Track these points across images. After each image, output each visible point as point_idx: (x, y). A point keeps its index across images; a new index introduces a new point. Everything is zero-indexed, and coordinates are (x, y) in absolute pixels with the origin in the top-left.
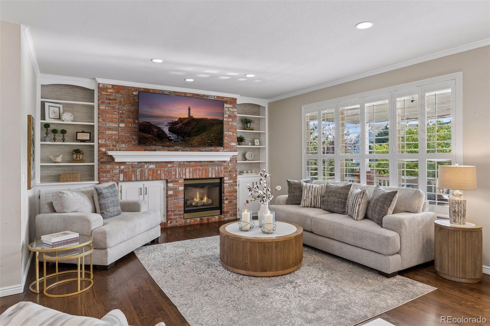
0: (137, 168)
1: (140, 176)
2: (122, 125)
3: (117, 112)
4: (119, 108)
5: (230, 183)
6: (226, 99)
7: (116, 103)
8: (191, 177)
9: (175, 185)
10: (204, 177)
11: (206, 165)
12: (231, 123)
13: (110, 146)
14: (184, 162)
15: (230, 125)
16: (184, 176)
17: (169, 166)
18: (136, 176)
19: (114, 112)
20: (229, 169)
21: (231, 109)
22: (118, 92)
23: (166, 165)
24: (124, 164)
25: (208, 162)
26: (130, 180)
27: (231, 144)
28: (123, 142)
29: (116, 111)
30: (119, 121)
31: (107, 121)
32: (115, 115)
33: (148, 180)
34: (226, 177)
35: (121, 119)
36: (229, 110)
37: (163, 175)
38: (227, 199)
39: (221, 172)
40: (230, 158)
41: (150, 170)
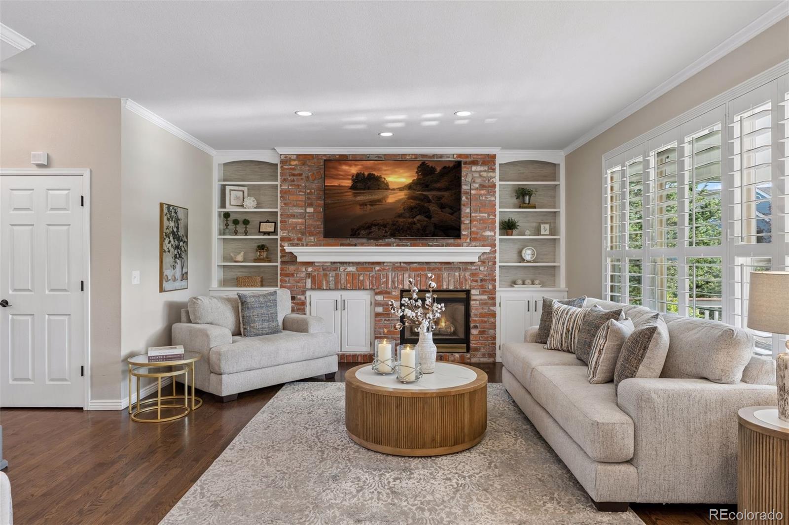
0: (330, 271)
1: (334, 282)
2: (310, 210)
3: (303, 192)
4: (306, 186)
5: (481, 300)
6: (475, 156)
7: (302, 179)
9: (385, 298)
11: (438, 268)
12: (484, 198)
13: (294, 239)
14: (400, 263)
15: (482, 200)
16: (400, 285)
17: (377, 268)
18: (328, 282)
19: (299, 192)
20: (481, 276)
21: (484, 174)
22: (304, 164)
23: (373, 268)
24: (312, 265)
25: (441, 263)
26: (320, 288)
27: (483, 233)
28: (311, 234)
29: (302, 190)
30: (306, 204)
31: (291, 205)
32: (301, 196)
33: (345, 289)
34: (474, 289)
35: (309, 202)
36: (480, 176)
37: (367, 282)
38: (476, 327)
39: (466, 280)
40: (479, 257)
41: (348, 274)
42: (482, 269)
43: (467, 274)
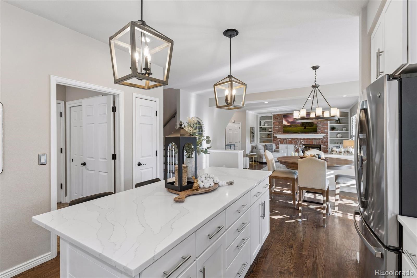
0: (285, 140)
2: (280, 126)
5: (324, 147)
7: (278, 119)
8: (305, 144)
10: (311, 144)
14: (302, 138)
17: (296, 139)
18: (284, 142)
20: (324, 141)
24: (280, 138)
25: (313, 138)
26: (282, 144)
27: (324, 131)
28: (280, 132)
29: (278, 122)
31: (275, 125)
33: (288, 144)
34: (322, 144)
35: (280, 124)
37: (293, 142)
39: (320, 142)
40: (323, 137)
41: (289, 141)
42: (324, 139)
43: (320, 141)
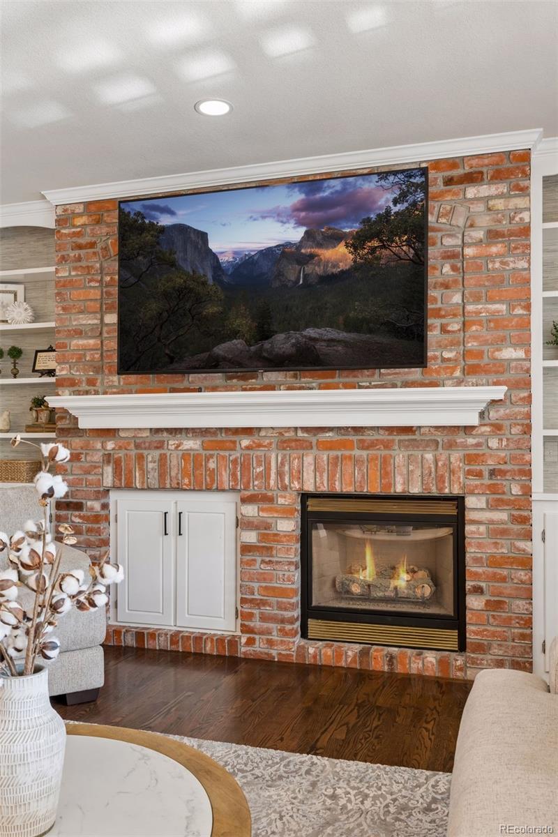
0: (149, 448)
1: (156, 474)
2: (111, 318)
3: (97, 281)
4: (102, 268)
5: (491, 522)
6: (474, 162)
7: (94, 253)
8: (324, 488)
9: (263, 510)
10: (377, 490)
11: (382, 442)
12: (497, 265)
13: (80, 382)
14: (296, 429)
15: (494, 270)
16: (296, 483)
17: (245, 442)
18: (145, 473)
19: (90, 281)
20: (490, 462)
21: (499, 204)
22: (98, 222)
23: (234, 442)
24: (114, 436)
25: (390, 430)
26: (129, 487)
27: (497, 354)
28: (113, 370)
29: (95, 277)
30: (104, 306)
31: (74, 311)
32: (92, 291)
33: (178, 488)
34: (472, 493)
35: (109, 302)
36: (489, 209)
37: (224, 473)
38: (478, 590)
39: (452, 472)
40: (482, 414)
41: (185, 456)
42: (493, 443)
43: (456, 457)
